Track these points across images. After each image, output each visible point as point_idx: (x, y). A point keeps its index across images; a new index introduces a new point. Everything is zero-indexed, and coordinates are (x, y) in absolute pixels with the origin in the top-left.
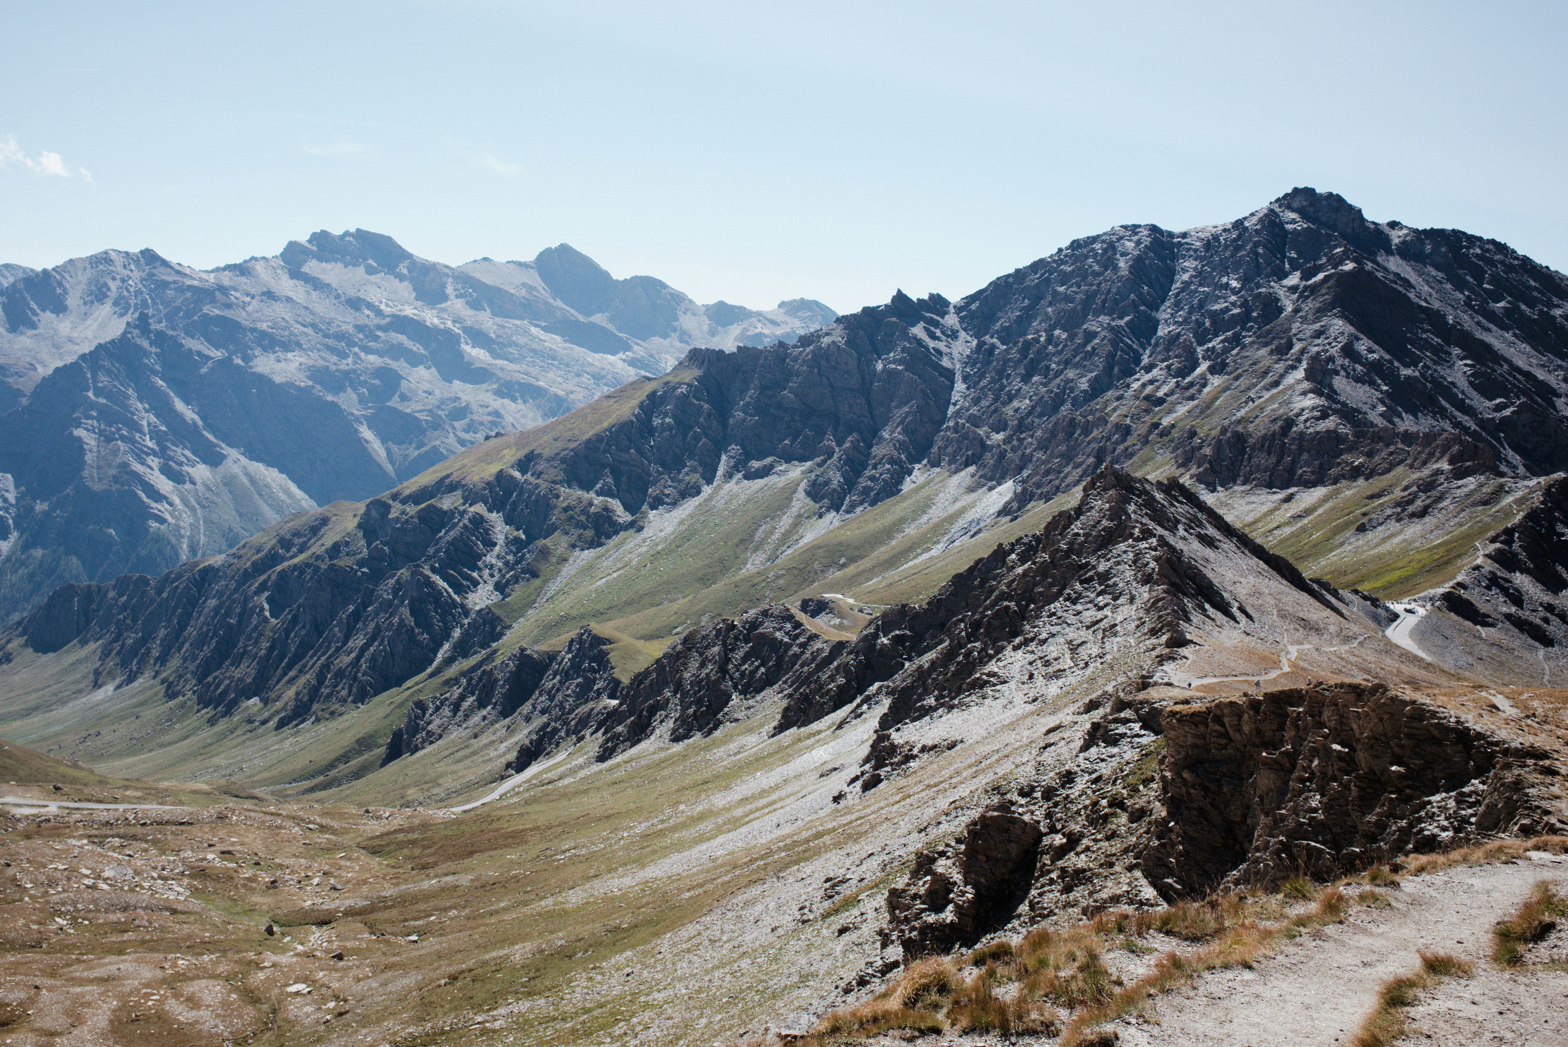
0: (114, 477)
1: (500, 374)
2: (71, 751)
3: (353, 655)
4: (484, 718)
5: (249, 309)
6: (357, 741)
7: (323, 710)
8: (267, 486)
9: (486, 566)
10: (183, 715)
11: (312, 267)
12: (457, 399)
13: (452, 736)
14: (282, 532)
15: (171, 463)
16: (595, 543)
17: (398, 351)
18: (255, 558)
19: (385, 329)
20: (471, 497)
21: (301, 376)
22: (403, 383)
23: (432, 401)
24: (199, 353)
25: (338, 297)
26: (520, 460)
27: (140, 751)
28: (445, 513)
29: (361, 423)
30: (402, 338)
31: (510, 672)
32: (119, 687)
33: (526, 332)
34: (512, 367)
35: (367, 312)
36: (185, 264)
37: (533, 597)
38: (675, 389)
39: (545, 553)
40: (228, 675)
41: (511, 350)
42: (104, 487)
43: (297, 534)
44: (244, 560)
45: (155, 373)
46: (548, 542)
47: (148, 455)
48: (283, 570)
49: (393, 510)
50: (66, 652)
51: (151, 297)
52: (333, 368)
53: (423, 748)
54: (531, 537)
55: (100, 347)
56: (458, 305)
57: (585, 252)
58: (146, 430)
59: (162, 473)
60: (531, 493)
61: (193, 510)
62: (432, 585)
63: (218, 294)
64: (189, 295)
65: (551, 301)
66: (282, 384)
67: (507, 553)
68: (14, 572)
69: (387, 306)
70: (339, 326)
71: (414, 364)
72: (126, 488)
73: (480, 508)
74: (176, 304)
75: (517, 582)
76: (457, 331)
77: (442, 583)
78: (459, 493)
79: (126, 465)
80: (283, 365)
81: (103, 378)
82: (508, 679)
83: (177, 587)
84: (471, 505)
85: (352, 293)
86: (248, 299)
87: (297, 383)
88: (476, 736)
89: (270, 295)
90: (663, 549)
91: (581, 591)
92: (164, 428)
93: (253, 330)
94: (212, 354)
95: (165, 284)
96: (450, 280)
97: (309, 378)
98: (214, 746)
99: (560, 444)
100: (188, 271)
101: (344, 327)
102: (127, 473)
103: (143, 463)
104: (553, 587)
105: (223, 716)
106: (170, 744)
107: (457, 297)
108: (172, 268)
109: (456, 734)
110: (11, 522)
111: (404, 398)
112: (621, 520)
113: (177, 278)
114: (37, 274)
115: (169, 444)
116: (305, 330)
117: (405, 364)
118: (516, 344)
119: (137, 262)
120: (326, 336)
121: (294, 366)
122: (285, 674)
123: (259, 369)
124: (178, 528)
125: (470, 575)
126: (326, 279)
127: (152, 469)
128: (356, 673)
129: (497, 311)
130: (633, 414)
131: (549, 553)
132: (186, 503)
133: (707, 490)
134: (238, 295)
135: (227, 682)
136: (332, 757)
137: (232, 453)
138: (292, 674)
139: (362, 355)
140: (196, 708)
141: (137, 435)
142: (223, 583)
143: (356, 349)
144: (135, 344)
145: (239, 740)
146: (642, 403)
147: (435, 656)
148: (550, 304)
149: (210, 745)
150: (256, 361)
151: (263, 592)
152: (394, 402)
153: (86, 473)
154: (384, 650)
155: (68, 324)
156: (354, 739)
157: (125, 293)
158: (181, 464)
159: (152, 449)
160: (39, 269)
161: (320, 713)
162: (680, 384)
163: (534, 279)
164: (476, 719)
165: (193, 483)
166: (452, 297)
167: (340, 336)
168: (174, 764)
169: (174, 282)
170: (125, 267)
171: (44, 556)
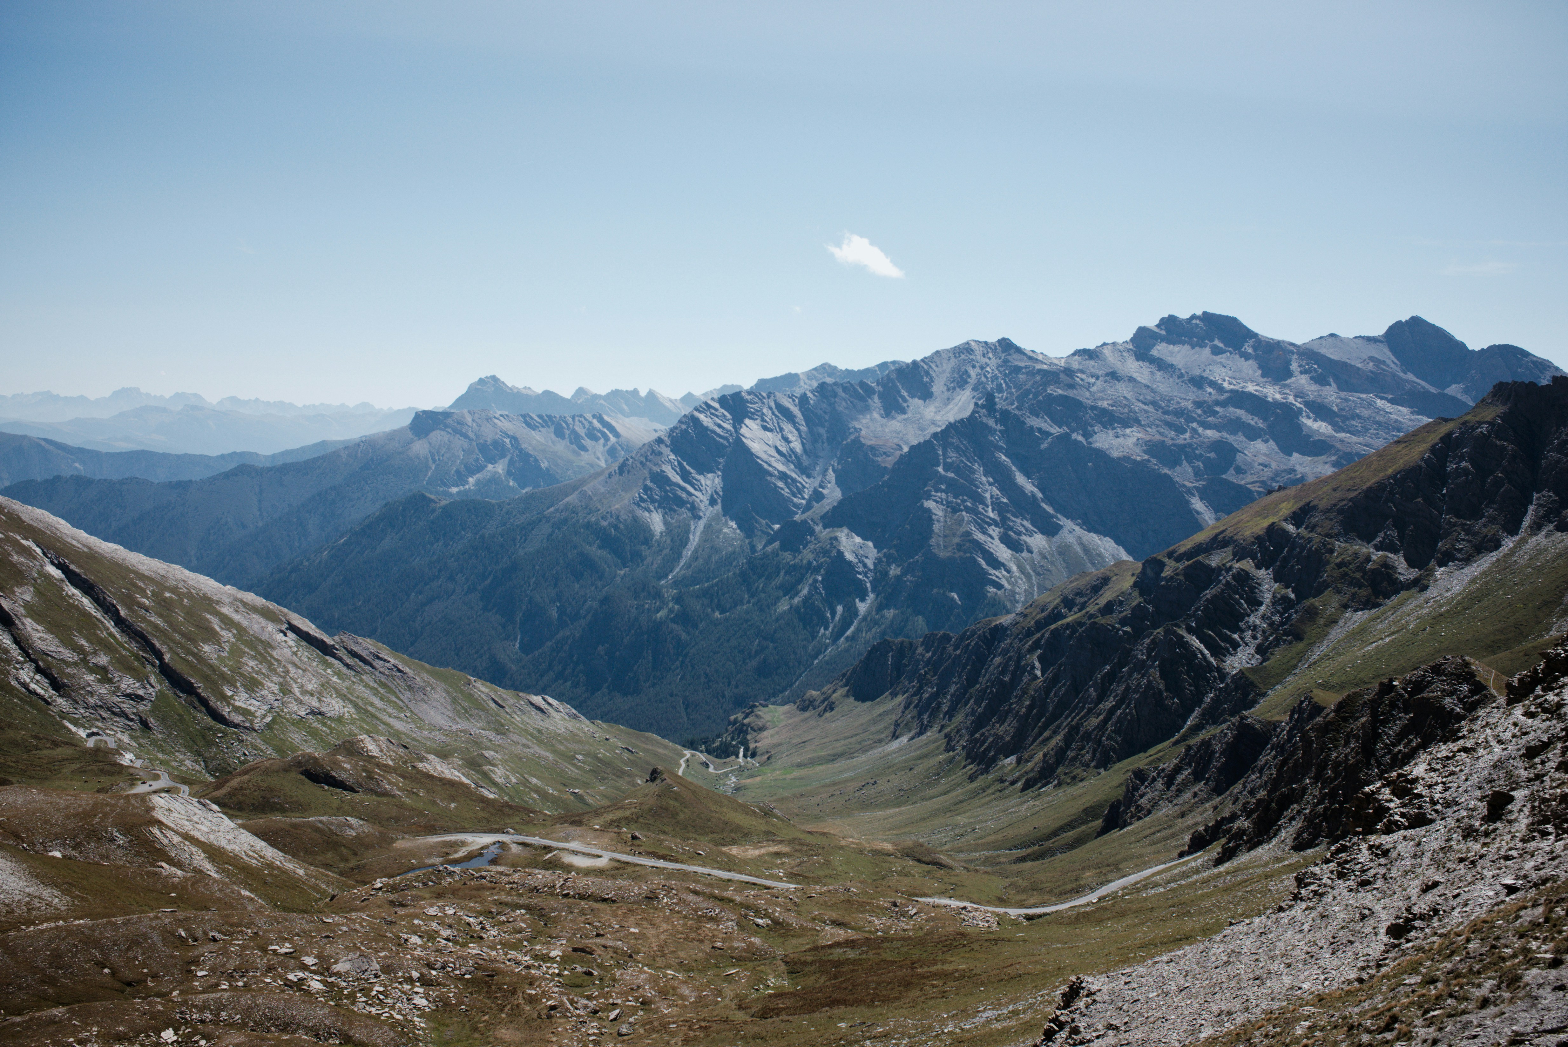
0: (958, 545)
1: (1339, 445)
2: (847, 798)
3: (1101, 718)
4: (1195, 795)
5: (1093, 389)
6: (1085, 810)
7: (1065, 774)
8: (1100, 555)
9: (1249, 627)
10: (949, 771)
11: (1161, 350)
12: (1292, 471)
13: (1160, 814)
14: (1066, 592)
15: (1010, 533)
16: (1368, 604)
17: (1236, 426)
18: (1039, 617)
19: (1223, 404)
20: (1241, 554)
21: (1138, 450)
22: (1239, 457)
23: (1267, 473)
24: (1040, 430)
25: (1181, 376)
26: (1294, 513)
27: (904, 803)
28: (1213, 570)
29: (1193, 495)
30: (1241, 413)
31: (1227, 743)
32: (912, 739)
33: (1371, 405)
34: (1354, 439)
35: (1209, 390)
36: (1038, 351)
37: (1294, 662)
38: (1474, 428)
39: (1312, 614)
40: (992, 732)
41: (1354, 423)
42: (948, 554)
43: (1079, 594)
44: (1029, 619)
45: (1000, 449)
46: (1316, 602)
47: (989, 525)
48: (1056, 629)
49: (1166, 568)
50: (878, 703)
51: (1005, 382)
52: (1169, 442)
53: (1130, 824)
54: (1300, 597)
55: (950, 426)
56: (1302, 381)
57: (1438, 324)
58: (989, 501)
59: (1002, 542)
60: (1303, 548)
61: (1028, 577)
62: (1186, 646)
63: (1062, 376)
64: (1038, 378)
65: (1401, 374)
66: (1119, 458)
67: (1273, 614)
68: (870, 630)
69: (1230, 383)
70: (1178, 403)
71: (1252, 439)
72: (968, 555)
73: (1247, 565)
74: (1027, 387)
75: (1277, 645)
76: (1298, 405)
77: (1196, 643)
78: (1230, 549)
79: (968, 534)
80: (1121, 440)
81: (952, 454)
82: (1225, 750)
83: (969, 644)
84: (1238, 561)
85: (1197, 372)
86: (1093, 380)
87: (1134, 457)
88: (1183, 815)
89: (1114, 376)
90: (1447, 611)
91: (1348, 657)
92: (1005, 500)
93: (1094, 408)
94: (1052, 431)
95: (1017, 370)
96: (1295, 356)
97: (1145, 452)
98: (965, 804)
99: (1338, 495)
100: (1040, 357)
101: (1183, 404)
102: (970, 541)
103: (984, 532)
104: (1317, 652)
105: (982, 774)
106: (931, 798)
107: (1301, 373)
108: (1025, 354)
109: (1165, 810)
110: (868, 585)
111: (1239, 471)
112: (1402, 578)
113: (1030, 363)
114: (907, 365)
115: (1009, 515)
116: (1146, 407)
117: (1242, 438)
118: (1359, 417)
119: (994, 350)
120: (1165, 413)
121: (1131, 441)
122: (1040, 734)
123: (1097, 445)
124: (1013, 593)
125: (1230, 637)
126: (1170, 360)
127: (992, 538)
128: (1101, 736)
129: (1344, 386)
130: (1422, 459)
131: (1317, 614)
132: (1022, 570)
133: (1509, 543)
134: (1084, 376)
135: (991, 739)
136: (1057, 825)
137: (1068, 524)
138: (1046, 734)
139: (1200, 430)
140: (963, 764)
141: (981, 507)
142: (1008, 641)
143: (1194, 425)
144: (981, 423)
145: (987, 799)
146: (1434, 446)
147: (1185, 722)
148: (1399, 377)
149: (962, 802)
150: (1095, 437)
151: (1036, 649)
152: (1230, 476)
153: (933, 541)
154: (1130, 713)
155: (932, 408)
156: (1082, 808)
157: (983, 379)
158: (1019, 534)
159: (993, 520)
160: (909, 360)
161: (1062, 777)
162: (1480, 423)
163: (1384, 354)
164: (1187, 795)
165: (1030, 551)
166: (1296, 373)
167: (1180, 413)
168: (924, 819)
169: (1026, 367)
170: (984, 356)
171: (895, 616)
